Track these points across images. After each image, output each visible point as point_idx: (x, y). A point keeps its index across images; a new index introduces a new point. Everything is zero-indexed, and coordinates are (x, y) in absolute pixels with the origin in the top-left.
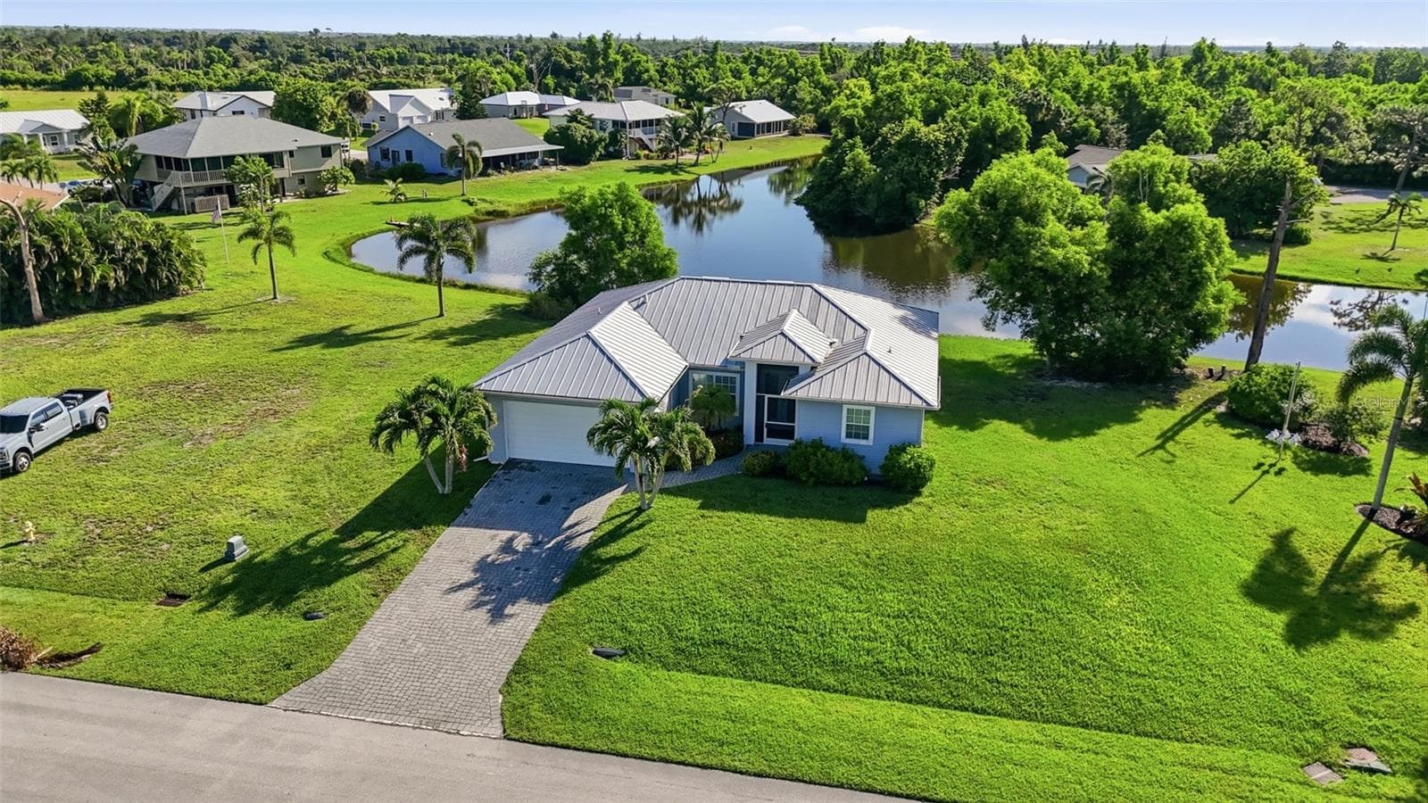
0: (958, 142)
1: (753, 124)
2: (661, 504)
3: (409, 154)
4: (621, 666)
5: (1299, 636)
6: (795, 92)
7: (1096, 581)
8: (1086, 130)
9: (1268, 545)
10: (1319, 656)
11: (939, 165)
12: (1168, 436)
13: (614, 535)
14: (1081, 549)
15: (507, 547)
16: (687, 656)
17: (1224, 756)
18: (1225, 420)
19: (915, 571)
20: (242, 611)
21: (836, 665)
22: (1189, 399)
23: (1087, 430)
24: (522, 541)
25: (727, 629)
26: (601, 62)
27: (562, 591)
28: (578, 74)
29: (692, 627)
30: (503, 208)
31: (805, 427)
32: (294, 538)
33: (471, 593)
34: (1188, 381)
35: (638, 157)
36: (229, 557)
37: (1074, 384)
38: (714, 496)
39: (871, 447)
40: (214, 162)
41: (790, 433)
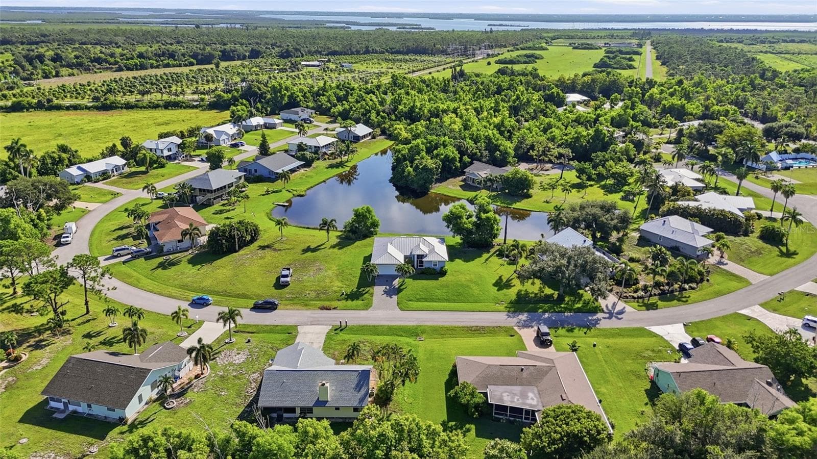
0: (439, 167)
1: (359, 136)
2: (406, 280)
3: (256, 171)
4: (410, 302)
5: (498, 290)
6: (370, 116)
7: (472, 285)
8: (476, 154)
9: (498, 278)
10: (501, 292)
11: (434, 175)
12: (487, 260)
13: (401, 285)
14: (470, 281)
15: (386, 288)
16: (418, 300)
17: (486, 304)
18: (497, 256)
19: (447, 286)
20: (353, 300)
21: (439, 299)
22: (492, 251)
23: (473, 260)
24: (388, 287)
25: (423, 297)
26: (279, 94)
27: (398, 294)
28: (264, 95)
29: (418, 297)
30: (302, 194)
31: (425, 266)
32: (351, 290)
33: (385, 295)
34: (493, 246)
35: (325, 159)
36: (343, 294)
37: (471, 249)
38: (414, 277)
39: (438, 267)
40: (218, 189)
41: (422, 266)
